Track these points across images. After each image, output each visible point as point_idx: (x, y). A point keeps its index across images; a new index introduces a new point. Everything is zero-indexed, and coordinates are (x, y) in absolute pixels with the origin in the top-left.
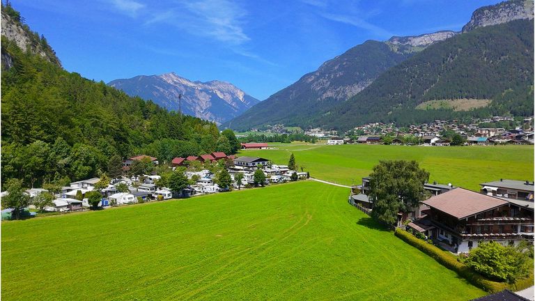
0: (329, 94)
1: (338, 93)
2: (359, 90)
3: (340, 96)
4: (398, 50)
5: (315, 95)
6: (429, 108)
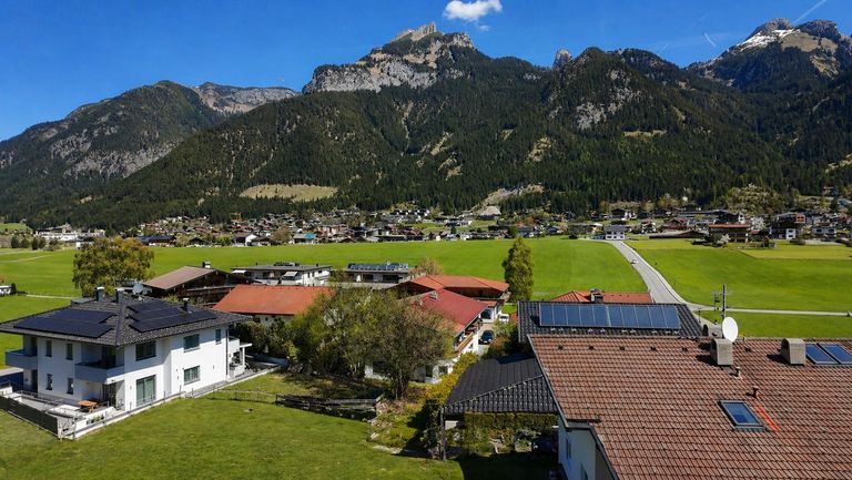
3: (112, 169)
4: (215, 105)
5: (60, 164)
6: (259, 196)
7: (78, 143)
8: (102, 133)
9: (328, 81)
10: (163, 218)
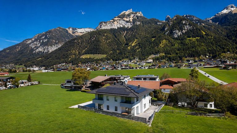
0: (40, 49)
1: (44, 49)
2: (55, 49)
3: (46, 51)
4: (72, 33)
5: (32, 50)
6: (85, 57)
7: (37, 44)
8: (43, 41)
9: (103, 26)
10: (60, 64)
